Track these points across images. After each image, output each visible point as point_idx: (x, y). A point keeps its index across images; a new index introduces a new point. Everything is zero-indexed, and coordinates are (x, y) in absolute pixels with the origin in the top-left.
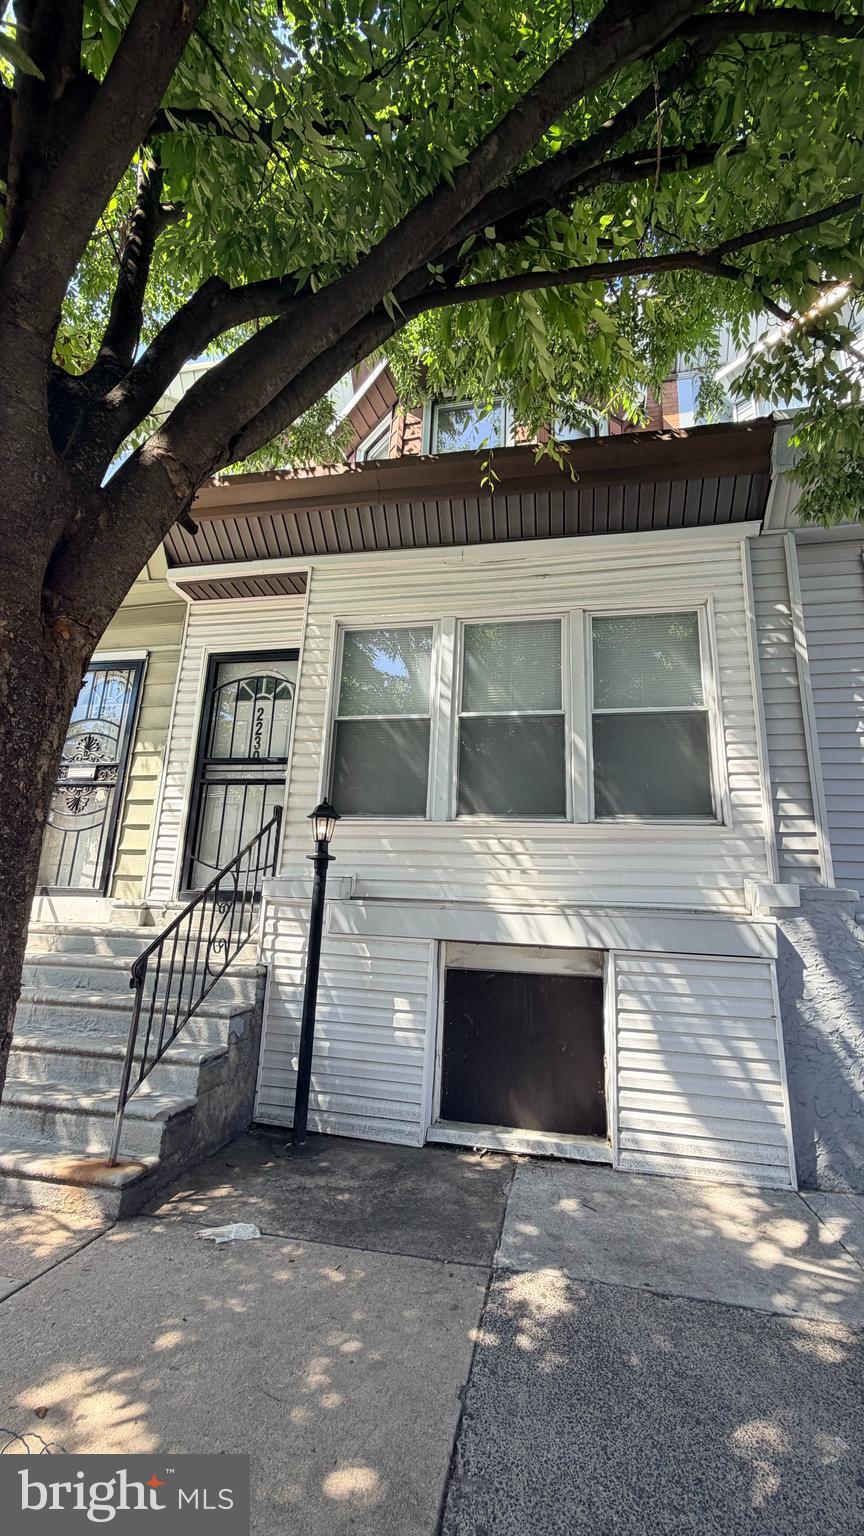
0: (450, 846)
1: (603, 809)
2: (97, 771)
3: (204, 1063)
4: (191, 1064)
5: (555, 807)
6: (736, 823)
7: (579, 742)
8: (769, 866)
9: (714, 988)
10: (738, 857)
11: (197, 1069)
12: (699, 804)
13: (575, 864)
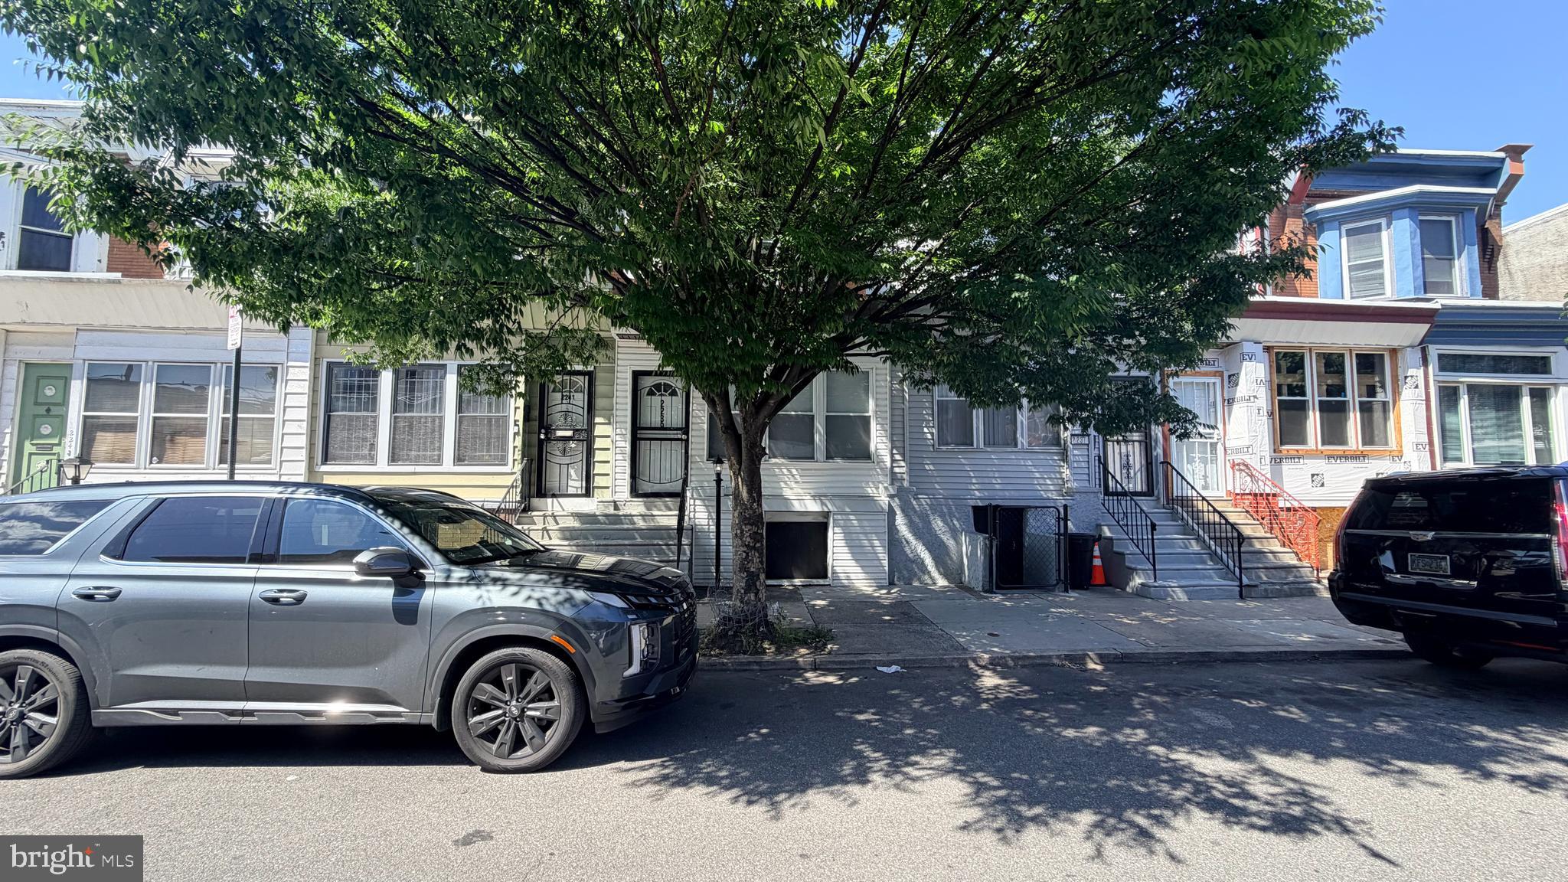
0: (767, 472)
1: (829, 457)
2: (573, 433)
5: (810, 456)
6: (877, 462)
7: (820, 427)
8: (888, 479)
9: (866, 523)
10: (877, 475)
12: (865, 455)
13: (818, 478)
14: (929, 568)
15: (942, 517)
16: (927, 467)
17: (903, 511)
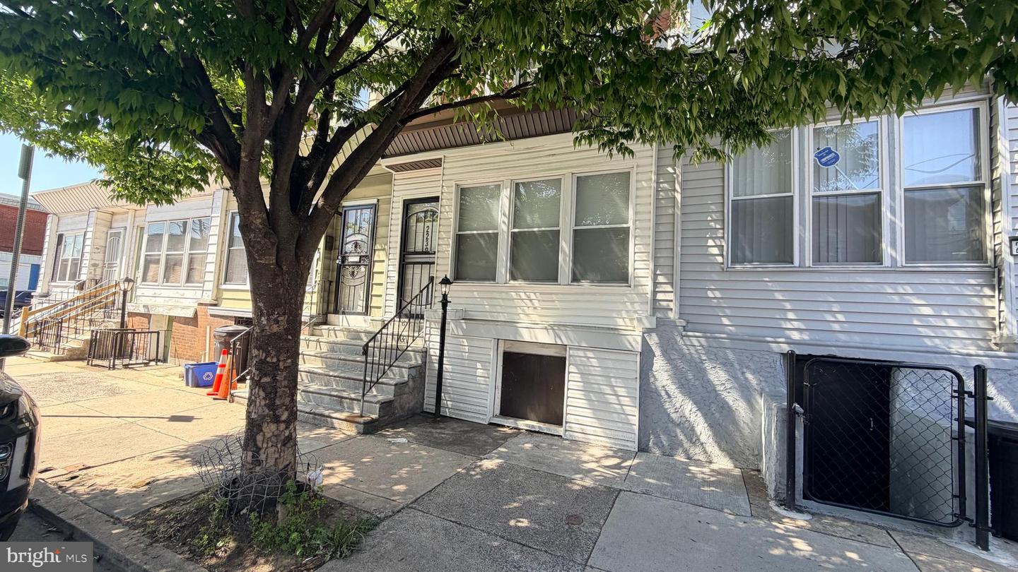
0: (504, 296)
1: (575, 279)
2: (360, 259)
3: (396, 385)
4: (392, 385)
5: (552, 277)
6: (635, 286)
7: (566, 246)
8: (648, 308)
10: (632, 303)
11: (393, 387)
12: (622, 277)
13: (558, 304)
14: (703, 438)
15: (726, 365)
16: (710, 294)
17: (665, 353)
